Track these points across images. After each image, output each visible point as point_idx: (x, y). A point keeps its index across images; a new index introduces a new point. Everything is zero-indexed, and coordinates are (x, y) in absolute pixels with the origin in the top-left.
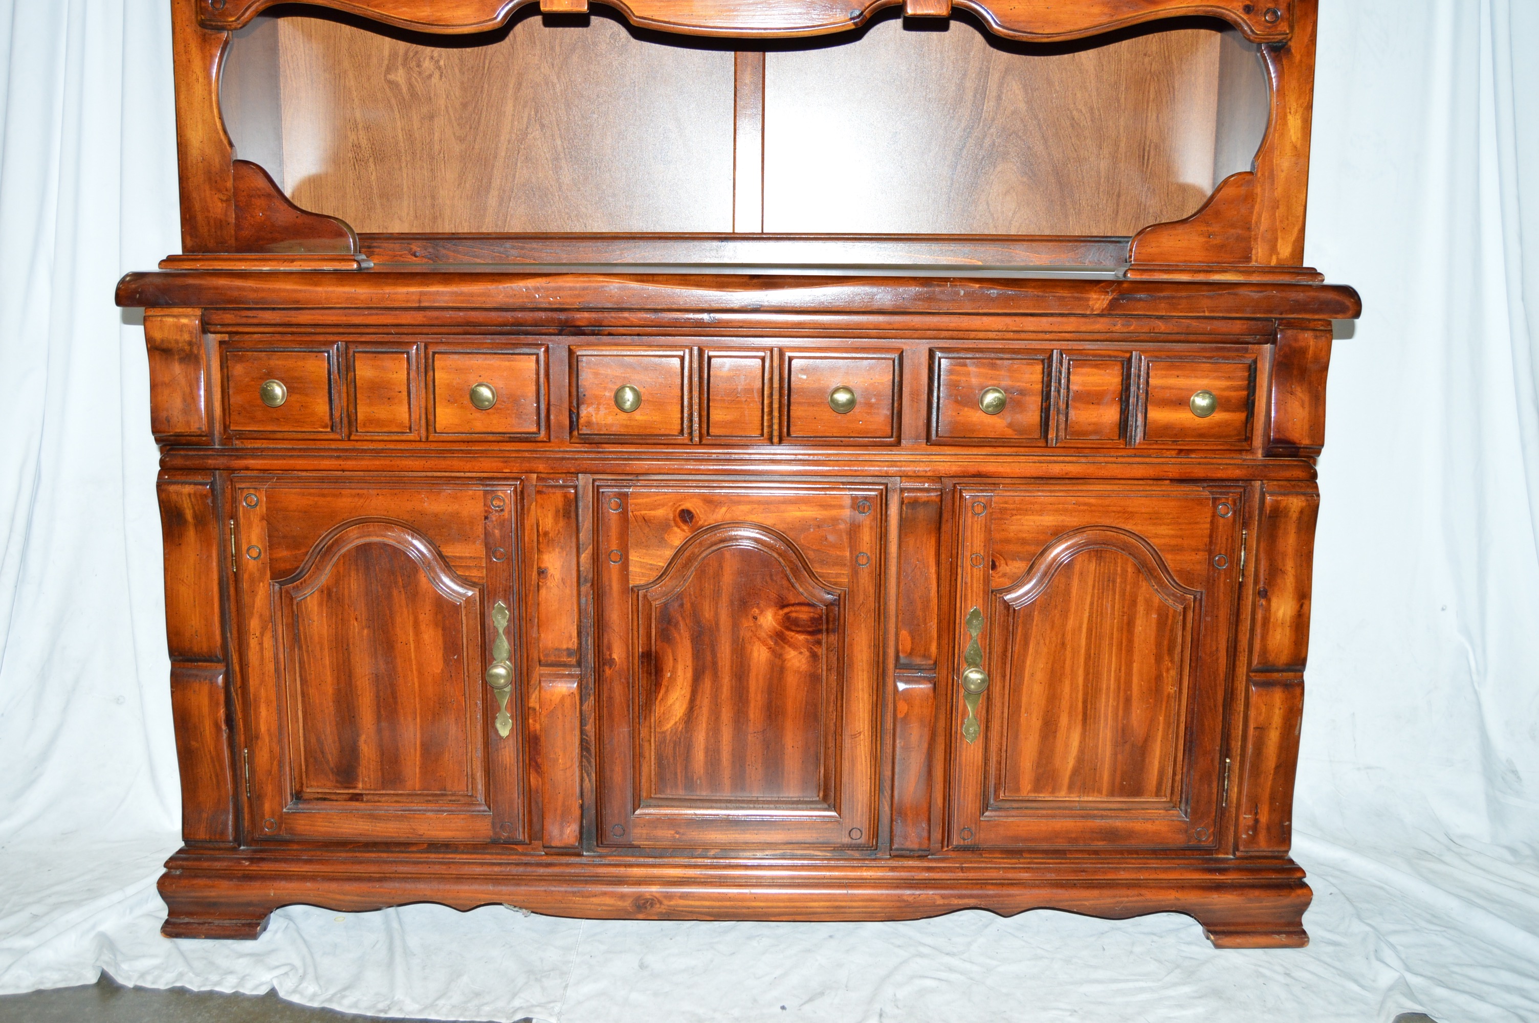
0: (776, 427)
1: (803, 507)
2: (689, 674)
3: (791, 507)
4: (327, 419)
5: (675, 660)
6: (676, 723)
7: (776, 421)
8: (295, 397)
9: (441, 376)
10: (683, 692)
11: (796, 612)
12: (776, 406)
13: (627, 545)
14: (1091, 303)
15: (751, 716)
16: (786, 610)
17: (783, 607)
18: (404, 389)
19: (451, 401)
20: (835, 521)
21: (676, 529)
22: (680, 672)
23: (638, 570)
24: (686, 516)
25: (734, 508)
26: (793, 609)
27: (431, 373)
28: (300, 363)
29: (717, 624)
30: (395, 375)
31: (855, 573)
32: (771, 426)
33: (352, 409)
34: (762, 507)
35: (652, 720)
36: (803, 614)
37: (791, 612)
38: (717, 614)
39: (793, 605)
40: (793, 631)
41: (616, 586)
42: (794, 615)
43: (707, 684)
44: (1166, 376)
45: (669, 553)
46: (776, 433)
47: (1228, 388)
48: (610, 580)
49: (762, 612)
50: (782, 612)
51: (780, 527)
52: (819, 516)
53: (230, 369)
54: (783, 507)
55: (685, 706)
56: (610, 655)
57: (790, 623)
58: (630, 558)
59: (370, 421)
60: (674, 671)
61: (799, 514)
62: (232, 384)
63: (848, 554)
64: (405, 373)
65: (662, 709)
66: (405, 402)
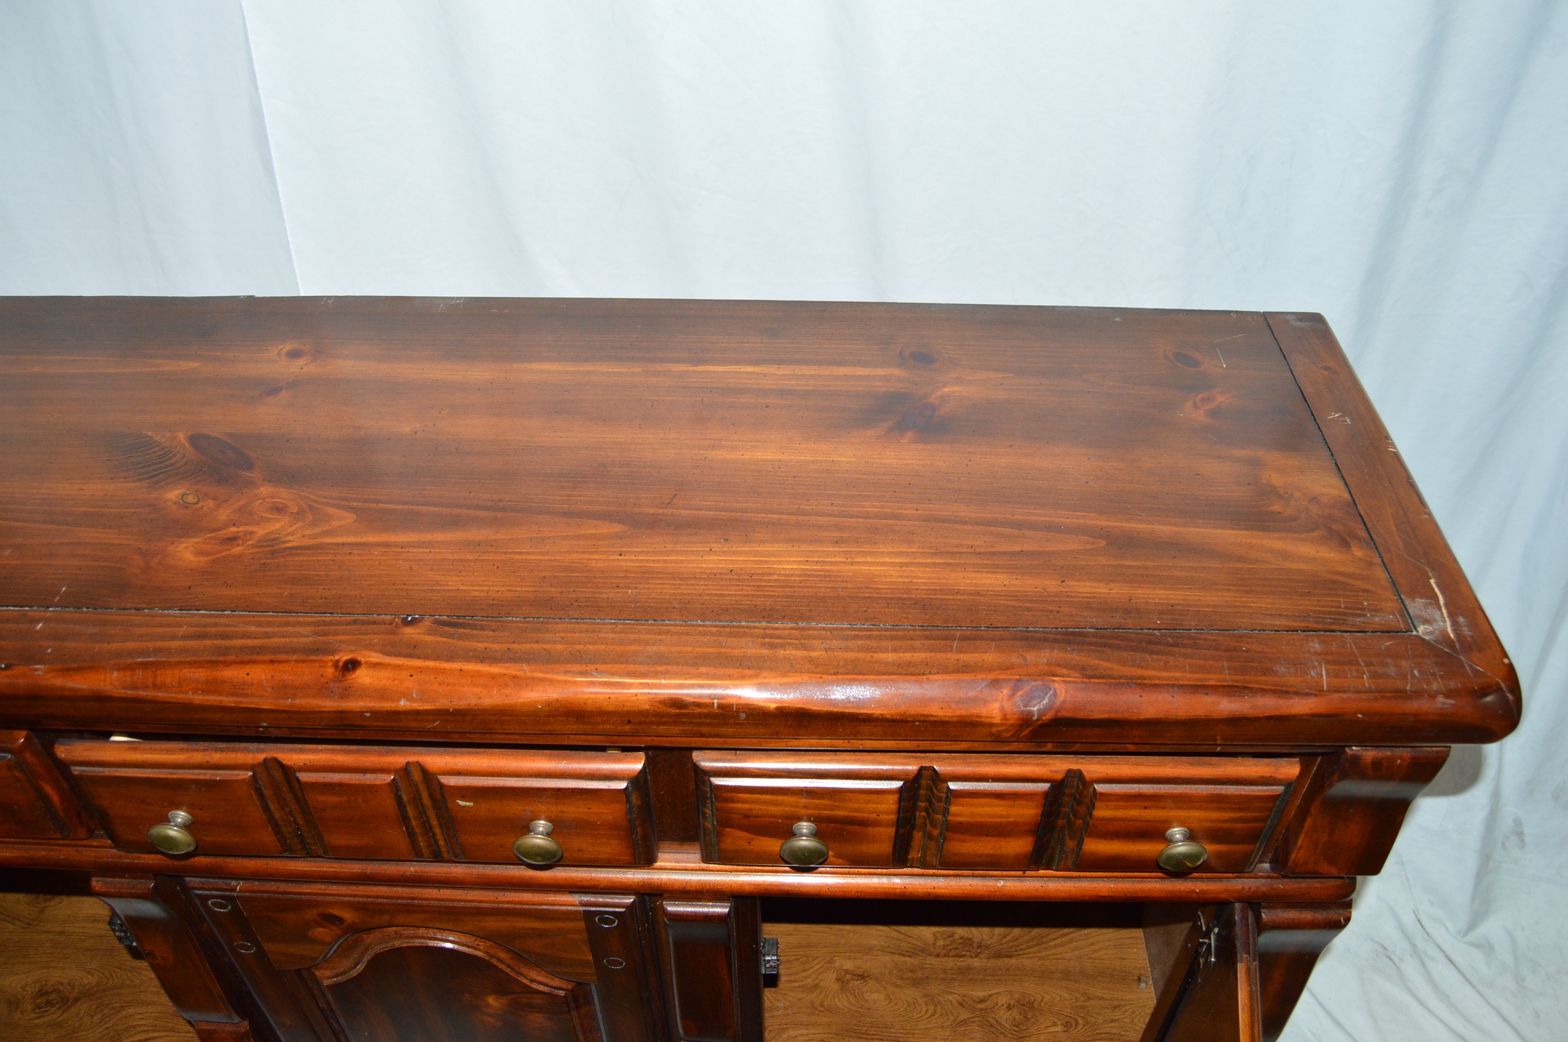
2: (394, 1035)
3: (488, 918)
5: (370, 1024)
13: (257, 939)
16: (511, 997)
17: (505, 994)
20: (562, 931)
21: (321, 929)
23: (283, 958)
24: (333, 919)
31: (604, 971)
36: (539, 1000)
37: (517, 998)
39: (519, 993)
40: (526, 1012)
41: (257, 970)
42: (524, 1000)
44: (1124, 808)
47: (1234, 821)
50: (506, 998)
54: (479, 917)
57: (519, 1007)
58: (267, 948)
60: (373, 1032)
61: (505, 924)
63: (591, 958)
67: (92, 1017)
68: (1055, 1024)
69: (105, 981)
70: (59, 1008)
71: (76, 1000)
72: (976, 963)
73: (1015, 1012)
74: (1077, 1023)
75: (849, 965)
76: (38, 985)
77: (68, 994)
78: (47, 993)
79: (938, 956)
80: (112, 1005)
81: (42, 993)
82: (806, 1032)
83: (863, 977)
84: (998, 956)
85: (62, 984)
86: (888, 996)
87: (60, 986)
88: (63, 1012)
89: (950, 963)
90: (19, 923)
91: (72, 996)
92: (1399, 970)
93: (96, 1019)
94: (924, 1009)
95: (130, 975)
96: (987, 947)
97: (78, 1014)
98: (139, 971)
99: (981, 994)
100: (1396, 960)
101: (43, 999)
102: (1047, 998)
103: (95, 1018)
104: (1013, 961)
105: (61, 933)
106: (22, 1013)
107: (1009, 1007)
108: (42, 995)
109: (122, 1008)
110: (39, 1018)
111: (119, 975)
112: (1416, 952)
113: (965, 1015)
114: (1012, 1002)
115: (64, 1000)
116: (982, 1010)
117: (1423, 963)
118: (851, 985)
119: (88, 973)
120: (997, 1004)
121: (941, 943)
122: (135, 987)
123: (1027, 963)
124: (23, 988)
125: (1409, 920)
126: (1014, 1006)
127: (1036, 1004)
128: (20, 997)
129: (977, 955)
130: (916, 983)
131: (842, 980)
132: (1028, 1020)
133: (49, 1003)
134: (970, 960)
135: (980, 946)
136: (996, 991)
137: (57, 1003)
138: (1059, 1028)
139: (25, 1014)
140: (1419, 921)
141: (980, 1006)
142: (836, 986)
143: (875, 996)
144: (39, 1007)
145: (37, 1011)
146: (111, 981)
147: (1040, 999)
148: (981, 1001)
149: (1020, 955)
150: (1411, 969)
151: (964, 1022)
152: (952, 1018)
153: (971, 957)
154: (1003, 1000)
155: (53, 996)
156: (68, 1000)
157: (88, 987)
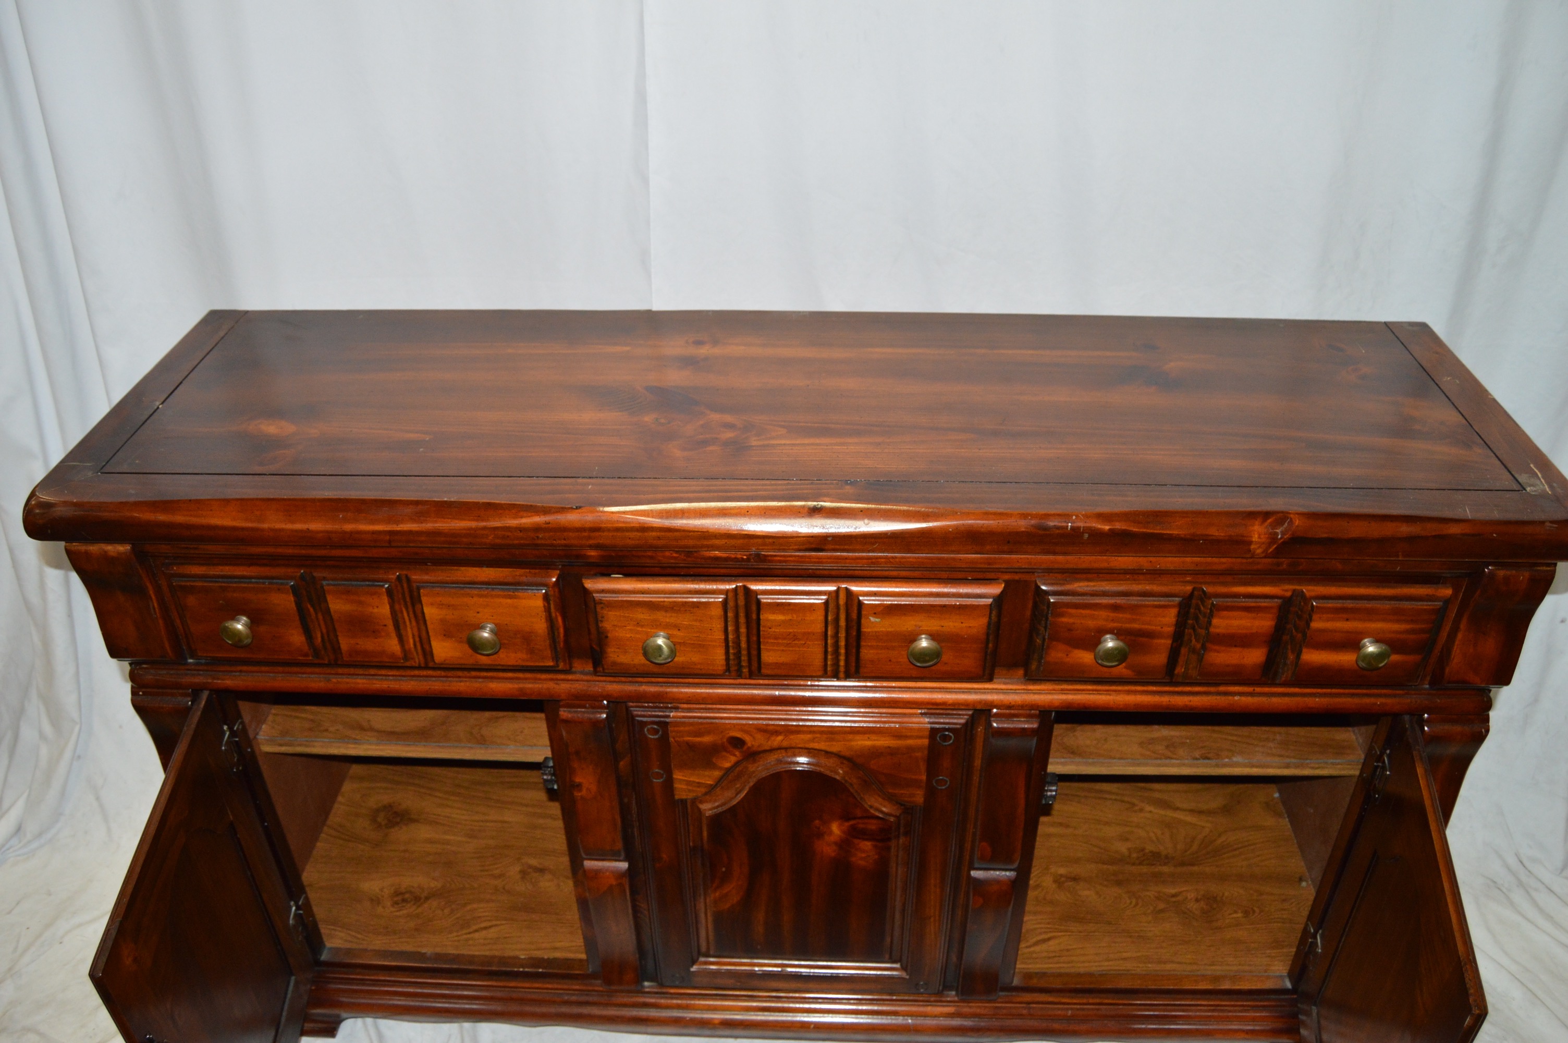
0: (842, 663)
1: (873, 737)
2: (746, 870)
3: (858, 737)
4: (306, 648)
5: (730, 859)
6: (733, 905)
7: (842, 658)
8: (263, 628)
9: (430, 612)
10: (740, 882)
11: (863, 823)
12: (842, 643)
13: (670, 766)
14: (1253, 547)
15: (814, 901)
16: (852, 822)
17: (848, 820)
18: (391, 622)
19: (447, 634)
20: (910, 749)
21: (724, 753)
22: (736, 868)
23: (684, 787)
24: (737, 743)
25: (792, 737)
26: (860, 821)
27: (418, 606)
28: (261, 595)
29: (775, 832)
30: (376, 610)
31: (931, 792)
32: (836, 662)
34: (825, 736)
36: (873, 826)
37: (858, 824)
38: (774, 824)
39: (859, 818)
40: (860, 839)
41: (659, 799)
42: (861, 826)
43: (766, 878)
44: (1333, 620)
45: (717, 774)
46: (842, 669)
47: (1407, 632)
48: (653, 794)
49: (825, 823)
50: (847, 824)
51: (847, 753)
52: (891, 745)
53: (181, 601)
54: (850, 737)
55: (742, 894)
56: (659, 854)
57: (855, 833)
58: (675, 776)
59: (355, 652)
60: (729, 868)
61: (869, 743)
62: (188, 615)
63: (924, 777)
64: (388, 607)
65: (717, 894)
66: (394, 635)
67: (443, 910)
68: (1236, 912)
69: (448, 885)
70: (414, 904)
71: (427, 898)
72: (1165, 869)
73: (1202, 904)
74: (1254, 912)
75: (1062, 871)
76: (393, 889)
77: (419, 894)
78: (402, 894)
79: (1134, 864)
80: (457, 902)
81: (397, 893)
82: (1034, 918)
83: (1075, 879)
84: (1182, 864)
85: (413, 887)
86: (1097, 893)
87: (411, 889)
88: (418, 907)
89: (1145, 869)
90: (368, 844)
91: (423, 896)
92: (1508, 898)
93: (447, 911)
94: (1128, 901)
95: (468, 880)
96: (1173, 858)
97: (430, 909)
98: (476, 878)
99: (1173, 891)
100: (1504, 890)
101: (399, 898)
102: (1226, 894)
103: (445, 911)
104: (1195, 868)
105: (405, 851)
106: (384, 907)
107: (1197, 900)
108: (397, 895)
109: (466, 905)
110: (397, 911)
111: (459, 881)
112: (1520, 884)
113: (1162, 906)
114: (1199, 897)
115: (417, 899)
116: (1175, 902)
117: (1528, 892)
118: (1066, 884)
119: (433, 879)
120: (1187, 898)
121: (1134, 855)
122: (474, 889)
123: (1208, 870)
124: (381, 890)
125: (1512, 861)
126: (1201, 899)
127: (1218, 899)
128: (380, 897)
129: (1165, 864)
130: (1119, 883)
131: (1059, 881)
132: (1214, 909)
133: (404, 900)
134: (1160, 867)
135: (1167, 857)
136: (1185, 889)
137: (411, 900)
138: (1240, 915)
139: (386, 909)
140: (1521, 862)
141: (1174, 899)
142: (1054, 886)
143: (1086, 893)
144: (396, 903)
145: (396, 906)
146: (453, 885)
147: (1221, 894)
148: (1174, 896)
149: (1201, 864)
150: (1518, 897)
151: (1162, 911)
152: (1151, 908)
153: (1160, 865)
154: (1191, 895)
155: (407, 896)
156: (420, 899)
157: (434, 890)
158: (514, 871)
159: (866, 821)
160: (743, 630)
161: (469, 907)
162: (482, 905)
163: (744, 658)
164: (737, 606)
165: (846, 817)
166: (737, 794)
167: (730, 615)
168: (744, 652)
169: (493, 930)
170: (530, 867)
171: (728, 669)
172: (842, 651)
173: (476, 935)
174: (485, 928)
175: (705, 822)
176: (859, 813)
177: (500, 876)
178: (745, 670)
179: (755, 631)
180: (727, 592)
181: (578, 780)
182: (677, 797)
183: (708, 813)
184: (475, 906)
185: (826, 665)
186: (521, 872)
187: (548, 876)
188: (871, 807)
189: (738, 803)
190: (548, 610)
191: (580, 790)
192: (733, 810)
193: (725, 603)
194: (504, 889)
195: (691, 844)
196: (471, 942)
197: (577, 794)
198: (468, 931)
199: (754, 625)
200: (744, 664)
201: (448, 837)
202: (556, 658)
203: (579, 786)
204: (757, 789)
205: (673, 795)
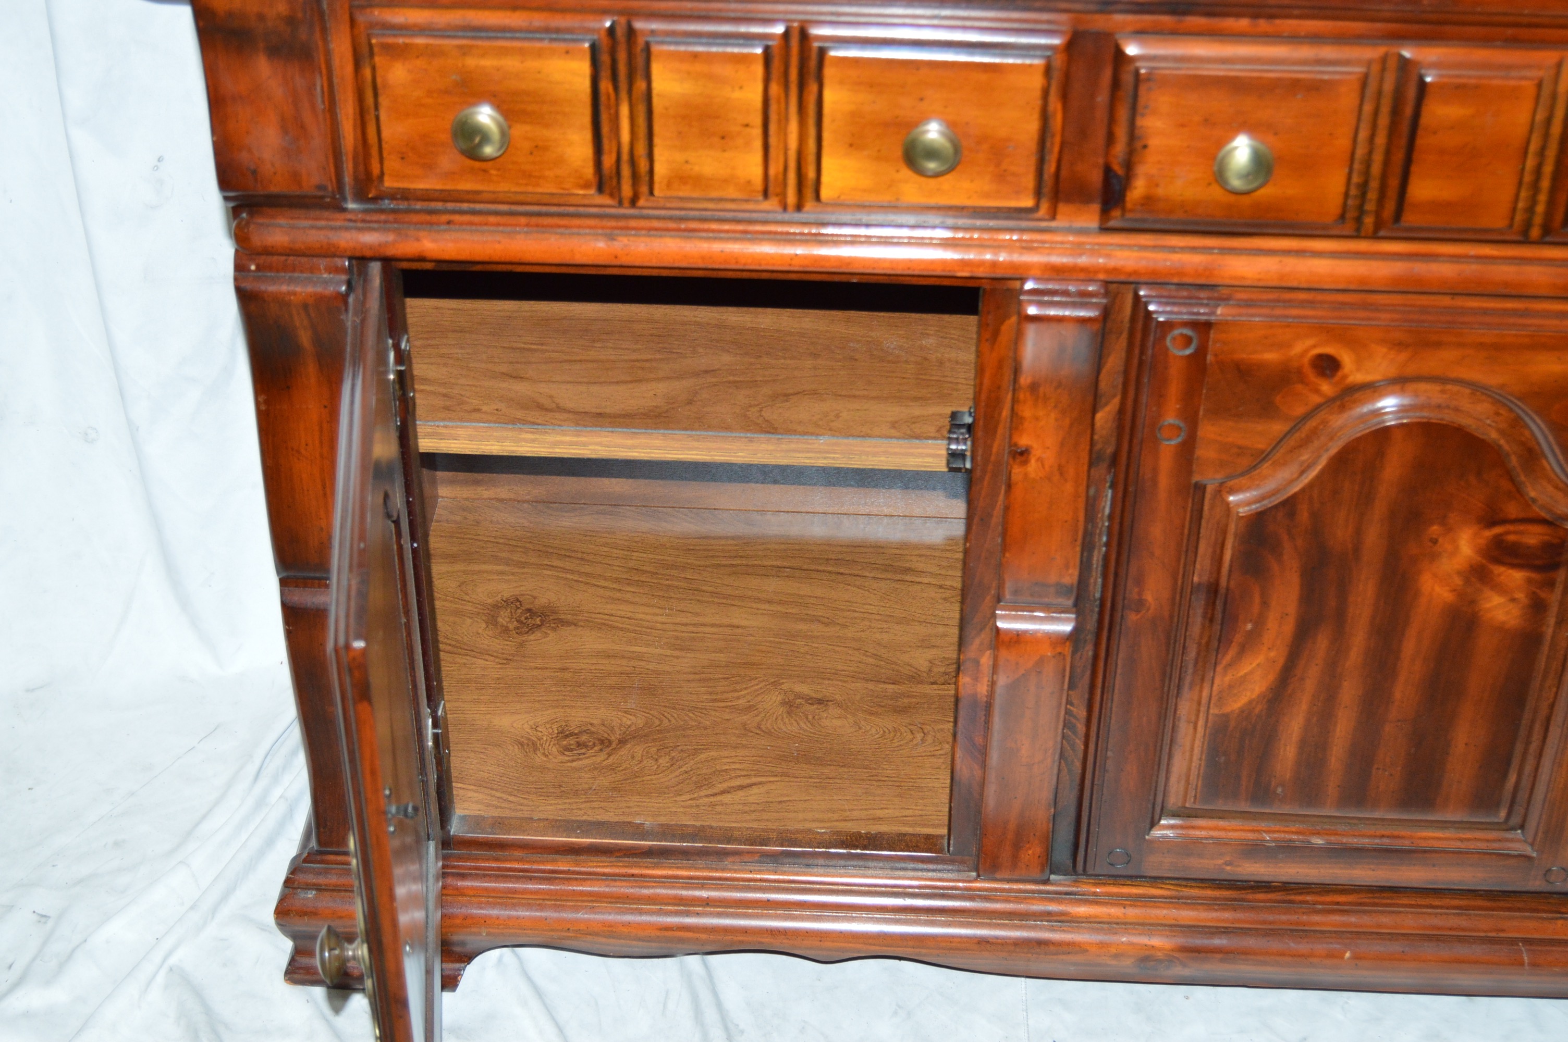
0: (1540, 208)
2: (1289, 627)
3: (1540, 356)
4: (589, 171)
5: (1265, 604)
6: (1250, 702)
7: (1543, 198)
8: (520, 130)
10: (1272, 654)
11: (1515, 533)
12: (1548, 169)
13: (1199, 412)
15: (1398, 694)
16: (1498, 530)
17: (1492, 523)
18: (757, 120)
19: (856, 143)
21: (1299, 387)
22: (1272, 623)
23: (1213, 455)
24: (1326, 366)
25: (1425, 355)
26: (1511, 528)
27: (813, 88)
28: (532, 64)
29: (1357, 549)
30: (737, 95)
32: (1530, 210)
33: (641, 149)
35: (1205, 693)
36: (1531, 537)
37: (1508, 533)
38: (1359, 532)
39: (1514, 521)
40: (1504, 564)
41: (1164, 481)
42: (1511, 538)
43: (1322, 643)
45: (1279, 429)
46: (1538, 220)
48: (1155, 470)
49: (1449, 530)
50: (1488, 533)
53: (379, 73)
55: (1271, 677)
56: (1140, 594)
57: (1501, 552)
58: (1203, 434)
59: (680, 178)
60: (1260, 623)
61: (1557, 368)
62: (384, 101)
64: (759, 88)
65: (1227, 679)
66: (758, 144)
67: (657, 760)
69: (657, 722)
70: (601, 750)
71: (622, 742)
76: (555, 726)
77: (606, 735)
78: (573, 734)
80: (679, 748)
81: (564, 734)
85: (592, 725)
87: (590, 727)
88: (609, 755)
90: (492, 658)
91: (614, 738)
93: (664, 761)
95: (691, 715)
97: (633, 757)
98: (704, 711)
101: (572, 741)
103: (660, 761)
105: (564, 669)
106: (546, 754)
108: (567, 736)
109: (696, 752)
110: (573, 761)
111: (676, 716)
115: (604, 743)
119: (625, 712)
122: (706, 728)
124: (535, 728)
128: (533, 738)
133: (581, 745)
137: (594, 745)
139: (550, 757)
144: (568, 749)
145: (568, 753)
146: (666, 722)
155: (584, 738)
156: (610, 742)
157: (633, 728)
158: (773, 700)
159: (1522, 527)
160: (1381, 140)
161: (703, 756)
162: (726, 753)
163: (1372, 195)
164: (1379, 93)
165: (1491, 519)
166: (1302, 472)
167: (1368, 108)
168: (1374, 184)
169: (755, 790)
170: (799, 696)
171: (1342, 217)
172: (1545, 184)
173: (727, 798)
174: (741, 788)
175: (1232, 528)
176: (1512, 510)
177: (749, 708)
178: (1369, 221)
179: (1403, 142)
180: (1369, 63)
181: (1024, 441)
182: (1196, 478)
183: (1243, 511)
184: (713, 753)
185: (1514, 209)
186: (784, 703)
187: (834, 711)
188: (1534, 500)
189: (1303, 490)
190: (1045, 93)
191: (1025, 462)
192: (1290, 505)
193: (1364, 82)
194: (759, 728)
195: (1196, 579)
196: (719, 808)
197: (1017, 472)
198: (709, 792)
199: (1405, 127)
200: (1370, 206)
201: (637, 649)
202: (1038, 193)
203: (1022, 454)
204: (1341, 461)
205: (1190, 473)
